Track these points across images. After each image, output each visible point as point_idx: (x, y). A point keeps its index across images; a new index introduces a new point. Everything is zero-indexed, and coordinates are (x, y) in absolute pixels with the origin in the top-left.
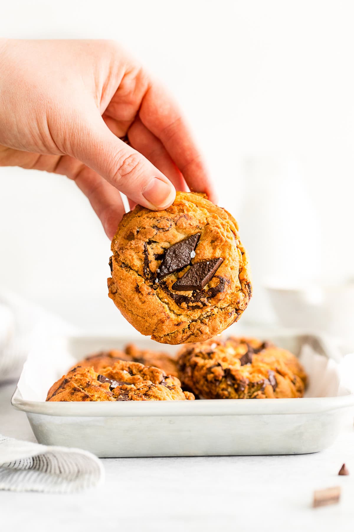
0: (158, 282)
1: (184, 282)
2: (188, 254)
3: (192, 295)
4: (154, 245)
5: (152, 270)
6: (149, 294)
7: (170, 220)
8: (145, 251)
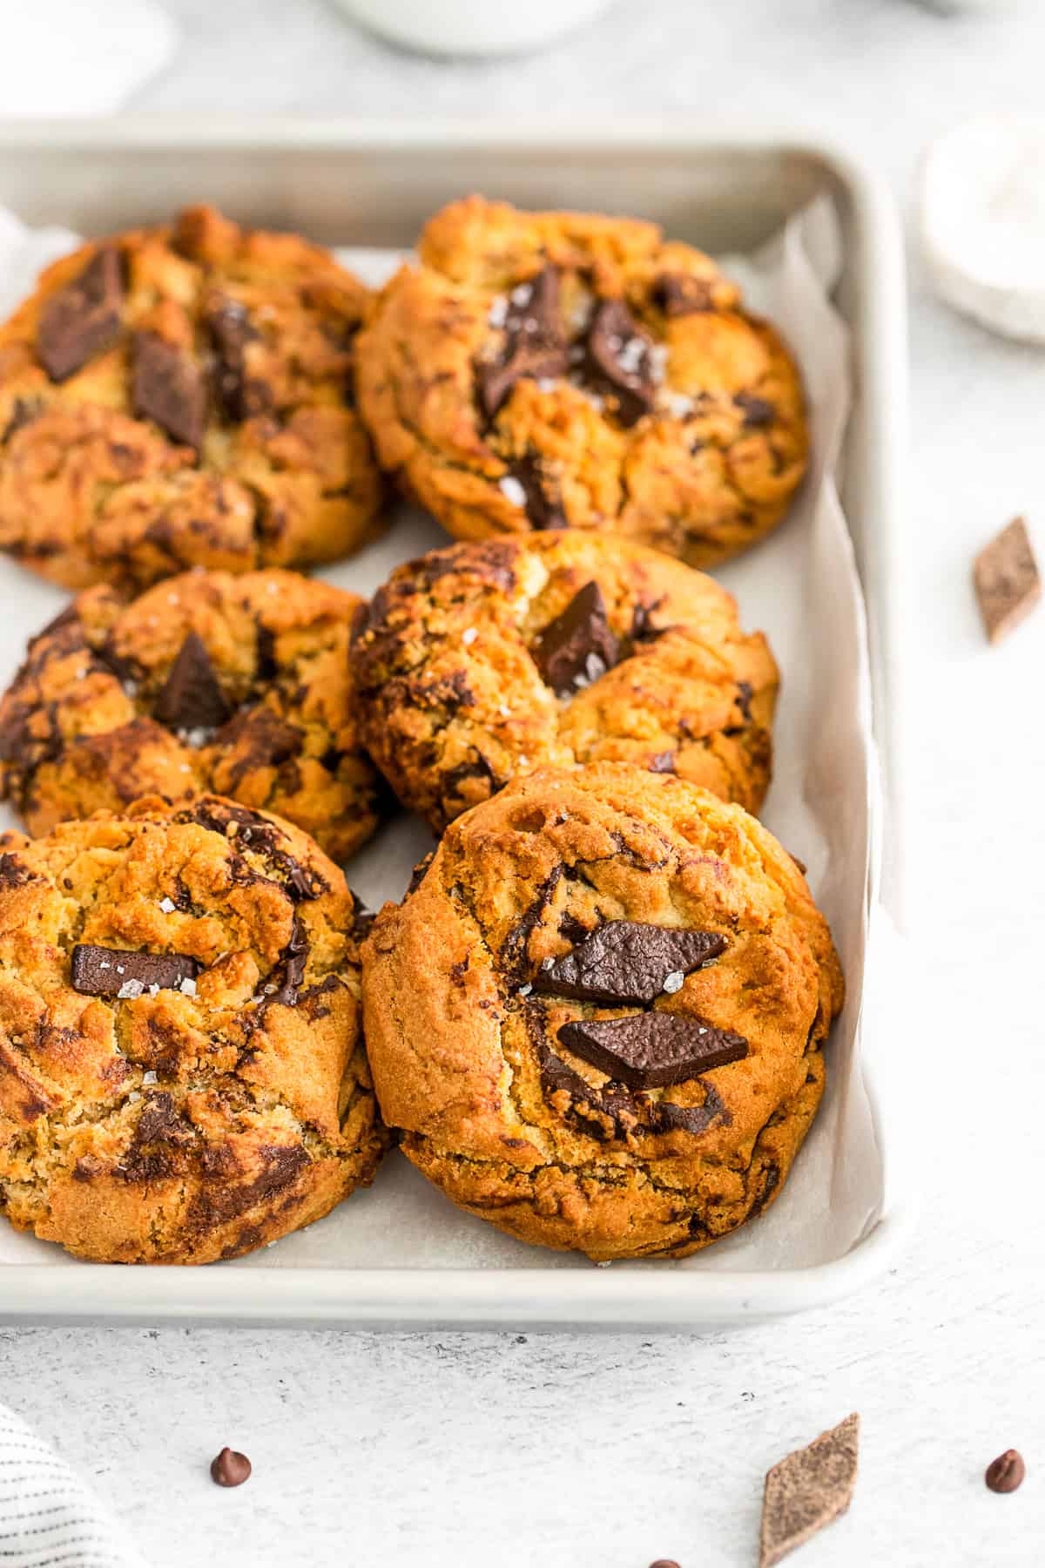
0: (527, 995)
1: (602, 1036)
2: (661, 973)
3: (601, 1086)
4: (580, 889)
5: (530, 951)
6: (484, 1006)
7: (670, 848)
8: (547, 886)
